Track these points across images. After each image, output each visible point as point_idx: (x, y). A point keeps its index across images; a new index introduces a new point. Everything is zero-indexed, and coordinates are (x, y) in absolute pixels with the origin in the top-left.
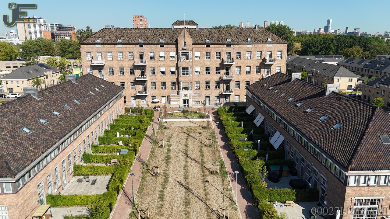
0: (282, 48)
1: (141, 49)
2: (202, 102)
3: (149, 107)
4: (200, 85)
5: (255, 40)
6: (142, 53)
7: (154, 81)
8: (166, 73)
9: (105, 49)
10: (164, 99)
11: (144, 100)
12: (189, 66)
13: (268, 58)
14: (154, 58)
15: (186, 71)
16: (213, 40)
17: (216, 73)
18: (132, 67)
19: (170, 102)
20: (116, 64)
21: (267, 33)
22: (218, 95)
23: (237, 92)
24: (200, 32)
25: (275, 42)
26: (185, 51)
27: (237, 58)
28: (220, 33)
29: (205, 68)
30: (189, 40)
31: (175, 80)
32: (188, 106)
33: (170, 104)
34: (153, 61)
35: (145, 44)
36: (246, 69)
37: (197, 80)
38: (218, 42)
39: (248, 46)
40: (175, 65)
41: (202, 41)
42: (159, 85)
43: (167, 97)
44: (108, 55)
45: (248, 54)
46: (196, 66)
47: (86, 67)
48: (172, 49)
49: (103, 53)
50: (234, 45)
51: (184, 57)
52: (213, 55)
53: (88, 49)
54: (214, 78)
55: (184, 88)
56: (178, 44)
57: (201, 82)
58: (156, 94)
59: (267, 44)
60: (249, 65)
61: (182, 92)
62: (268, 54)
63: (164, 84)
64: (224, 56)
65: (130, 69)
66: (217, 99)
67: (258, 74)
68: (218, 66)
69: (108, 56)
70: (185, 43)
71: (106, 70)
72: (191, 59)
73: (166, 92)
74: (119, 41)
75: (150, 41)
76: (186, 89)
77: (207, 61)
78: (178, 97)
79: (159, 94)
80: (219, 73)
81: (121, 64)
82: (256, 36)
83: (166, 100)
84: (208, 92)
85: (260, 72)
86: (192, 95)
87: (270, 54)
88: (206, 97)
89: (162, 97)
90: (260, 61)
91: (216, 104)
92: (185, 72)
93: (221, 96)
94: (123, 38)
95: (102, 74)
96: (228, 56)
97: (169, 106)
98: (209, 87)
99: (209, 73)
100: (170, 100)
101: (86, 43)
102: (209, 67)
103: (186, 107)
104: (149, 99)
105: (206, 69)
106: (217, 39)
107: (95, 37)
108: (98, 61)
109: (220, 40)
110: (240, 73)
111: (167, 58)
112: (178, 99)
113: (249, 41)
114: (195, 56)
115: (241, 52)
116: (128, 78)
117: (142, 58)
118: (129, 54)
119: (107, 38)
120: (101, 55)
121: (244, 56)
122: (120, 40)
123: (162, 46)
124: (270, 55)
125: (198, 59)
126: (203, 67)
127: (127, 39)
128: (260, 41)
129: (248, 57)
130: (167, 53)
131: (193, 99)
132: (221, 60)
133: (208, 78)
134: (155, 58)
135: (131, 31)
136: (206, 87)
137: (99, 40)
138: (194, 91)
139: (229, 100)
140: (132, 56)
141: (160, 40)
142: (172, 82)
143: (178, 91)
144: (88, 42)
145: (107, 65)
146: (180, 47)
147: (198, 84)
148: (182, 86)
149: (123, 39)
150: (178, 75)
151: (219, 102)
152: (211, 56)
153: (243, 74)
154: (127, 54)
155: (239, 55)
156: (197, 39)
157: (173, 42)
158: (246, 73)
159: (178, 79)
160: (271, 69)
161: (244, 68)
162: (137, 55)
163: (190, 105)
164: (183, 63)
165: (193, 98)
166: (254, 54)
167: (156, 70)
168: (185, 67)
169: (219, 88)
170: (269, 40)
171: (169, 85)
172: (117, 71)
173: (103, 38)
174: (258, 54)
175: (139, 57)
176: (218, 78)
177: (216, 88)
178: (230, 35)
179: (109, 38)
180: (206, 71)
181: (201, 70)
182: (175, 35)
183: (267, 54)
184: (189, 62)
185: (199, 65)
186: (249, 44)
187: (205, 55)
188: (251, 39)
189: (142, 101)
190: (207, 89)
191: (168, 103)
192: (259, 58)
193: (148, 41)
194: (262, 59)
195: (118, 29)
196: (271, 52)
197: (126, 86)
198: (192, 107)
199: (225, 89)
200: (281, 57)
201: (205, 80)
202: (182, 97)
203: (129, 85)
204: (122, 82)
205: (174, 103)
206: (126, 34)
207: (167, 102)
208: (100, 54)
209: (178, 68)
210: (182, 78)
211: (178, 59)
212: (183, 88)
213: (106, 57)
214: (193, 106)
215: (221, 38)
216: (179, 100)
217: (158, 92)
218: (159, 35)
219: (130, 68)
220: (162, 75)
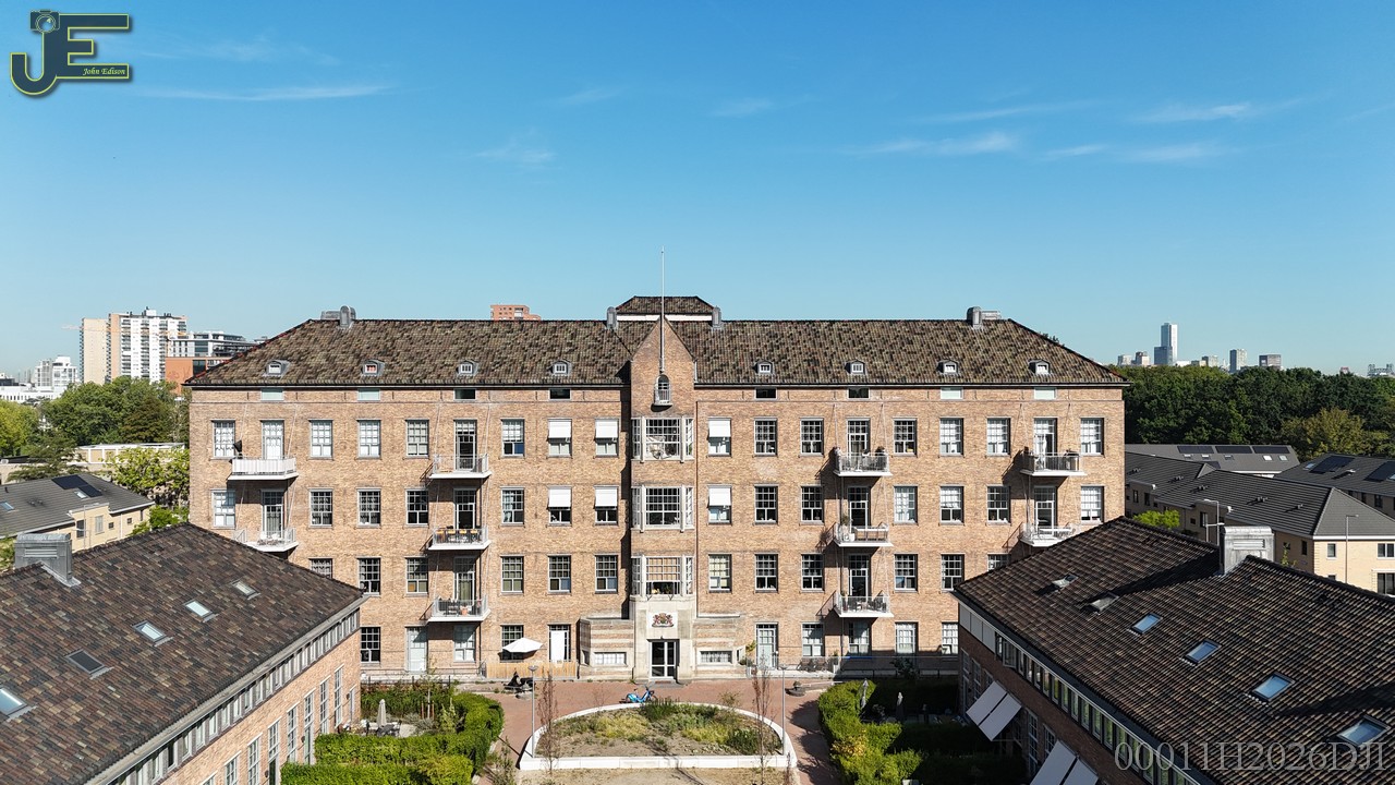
0: (1101, 405)
1: (464, 408)
2: (743, 654)
3: (489, 678)
4: (729, 572)
5: (977, 371)
6: (471, 426)
7: (517, 551)
8: (574, 515)
9: (303, 407)
10: (558, 637)
11: (464, 645)
12: (682, 483)
13: (1039, 450)
14: (520, 447)
15: (665, 506)
16: (786, 368)
17: (807, 515)
18: (419, 489)
19: (587, 654)
20: (346, 475)
21: (1025, 342)
22: (815, 621)
23: (904, 604)
24: (732, 338)
25: (1068, 378)
26: (662, 416)
27: (899, 447)
28: (818, 341)
29: (755, 493)
30: (683, 370)
31: (615, 548)
32: (672, 672)
33: (587, 662)
34: (515, 460)
35: (484, 386)
36: (943, 499)
37: (717, 548)
38: (811, 378)
39: (946, 395)
40: (618, 479)
41: (739, 371)
42: (538, 572)
43: (574, 628)
44: (315, 433)
45: (948, 433)
46: (715, 483)
47: (209, 490)
48: (605, 406)
49: (291, 427)
50: (884, 392)
51: (659, 442)
52: (791, 431)
53: (229, 407)
54: (795, 537)
55: (657, 585)
56: (633, 386)
57: (736, 558)
58: (523, 613)
59: (1032, 388)
60: (955, 479)
61: (649, 606)
62: (1040, 432)
63: (561, 567)
64: (839, 438)
65: (411, 500)
66: (811, 637)
67: (999, 521)
68: (813, 482)
69: (315, 441)
70: (664, 380)
71: (297, 504)
72: (689, 450)
73: (569, 606)
74: (369, 372)
75: (508, 371)
76: (666, 588)
77: (762, 460)
78: (627, 631)
79: (541, 612)
80: (820, 515)
81: (367, 473)
82: (980, 353)
83: (568, 642)
84: (766, 605)
85: (1006, 515)
86: (693, 619)
87: (1046, 432)
88: (761, 626)
89: (553, 627)
90: (1005, 463)
91: (809, 665)
92: (663, 511)
93: (828, 624)
94: (388, 361)
95: (277, 520)
96: (858, 437)
97: (584, 674)
98: (773, 582)
99: (773, 515)
100: (589, 645)
101: (219, 382)
102: (772, 489)
103: (666, 677)
104: (492, 640)
105: (760, 497)
106: (805, 364)
107: (263, 355)
108: (268, 463)
109: (821, 371)
110: (914, 515)
111: (583, 449)
112: (628, 641)
113: (950, 375)
114: (709, 438)
115: (915, 422)
116: (399, 540)
117: (466, 447)
118: (411, 432)
119: (318, 359)
120: (280, 434)
121: (931, 441)
122: (373, 371)
123: (560, 393)
124: (1049, 438)
125: (723, 449)
126: (743, 486)
127: (407, 365)
128: (997, 376)
129: (947, 444)
130: (582, 426)
131: (699, 640)
132: (827, 457)
133: (770, 537)
134: (528, 449)
135: (428, 333)
136: (761, 582)
137: (277, 370)
138: (703, 599)
139: (870, 646)
140: (424, 441)
141: (551, 369)
142: (600, 557)
143: (628, 599)
144: (227, 377)
145: (308, 480)
146: (642, 397)
147: (724, 567)
148: (644, 578)
149: (390, 366)
150: (630, 523)
151: (823, 654)
152: (780, 439)
153: (929, 520)
154: (400, 430)
155: (908, 435)
156: (715, 366)
157: (612, 376)
158: (946, 515)
159: (626, 542)
160: (1060, 503)
161: (933, 496)
162: (446, 435)
163: (683, 671)
164: (652, 468)
165: (696, 636)
166: (974, 432)
167: (528, 501)
168: (663, 487)
169: (820, 583)
170: (1041, 371)
171: (584, 570)
172: (348, 506)
173: (299, 360)
174: (995, 433)
175: (455, 443)
176: (815, 537)
177: (807, 584)
178: (860, 347)
179: (323, 361)
180: (760, 505)
181: (737, 501)
182: (620, 346)
183: (1035, 431)
184: (680, 466)
185: (726, 477)
186: (953, 386)
187: (755, 433)
188: (958, 366)
189: (458, 646)
190: (766, 588)
191: (578, 657)
192: (1000, 448)
193: (497, 375)
194: (1014, 454)
195: (372, 324)
196: (1054, 422)
197: (385, 578)
198: (693, 676)
199: (846, 589)
200: (1101, 448)
201: (753, 545)
202: (644, 629)
203: (399, 570)
204: (369, 561)
205: (609, 660)
206: (407, 345)
207: (574, 652)
208: (276, 431)
209: (628, 491)
210: (647, 536)
211: (631, 450)
212: (649, 585)
213: (304, 444)
214: (696, 672)
215: (824, 360)
216: (630, 645)
217: (532, 606)
218: (551, 349)
219: (412, 493)
220: (556, 522)
